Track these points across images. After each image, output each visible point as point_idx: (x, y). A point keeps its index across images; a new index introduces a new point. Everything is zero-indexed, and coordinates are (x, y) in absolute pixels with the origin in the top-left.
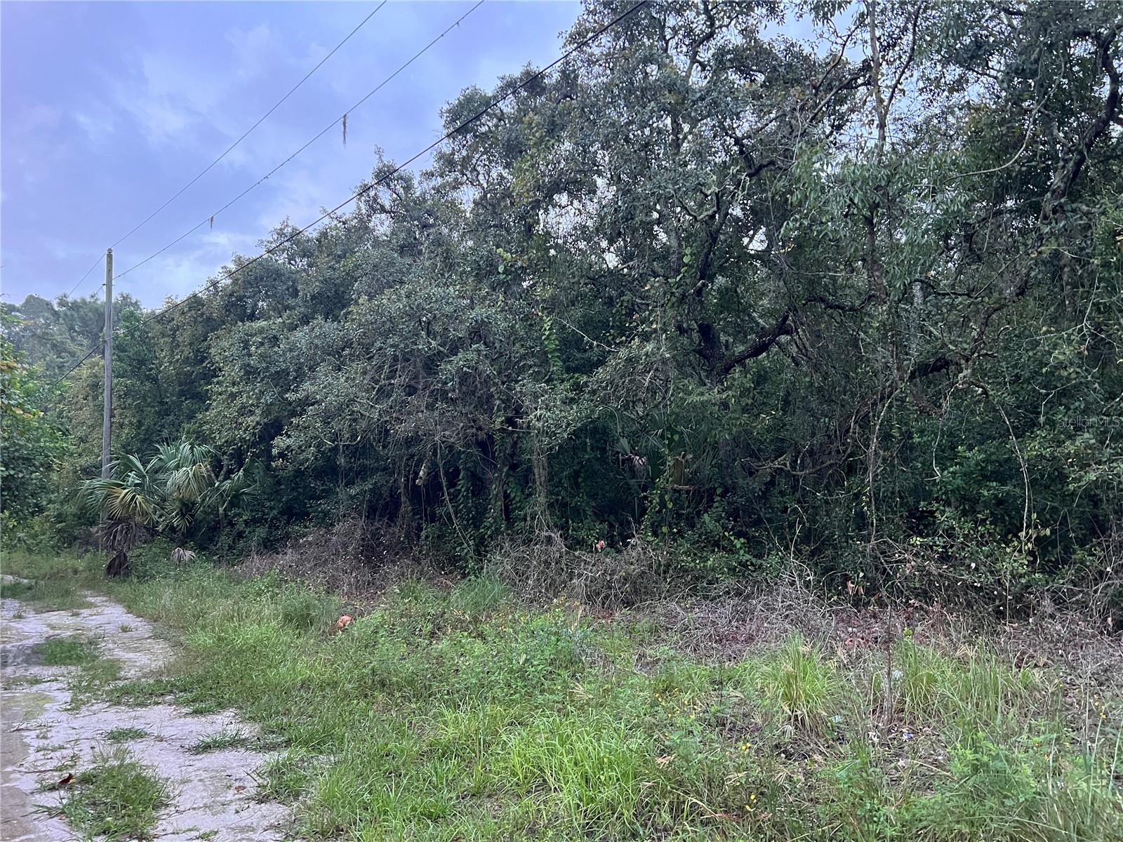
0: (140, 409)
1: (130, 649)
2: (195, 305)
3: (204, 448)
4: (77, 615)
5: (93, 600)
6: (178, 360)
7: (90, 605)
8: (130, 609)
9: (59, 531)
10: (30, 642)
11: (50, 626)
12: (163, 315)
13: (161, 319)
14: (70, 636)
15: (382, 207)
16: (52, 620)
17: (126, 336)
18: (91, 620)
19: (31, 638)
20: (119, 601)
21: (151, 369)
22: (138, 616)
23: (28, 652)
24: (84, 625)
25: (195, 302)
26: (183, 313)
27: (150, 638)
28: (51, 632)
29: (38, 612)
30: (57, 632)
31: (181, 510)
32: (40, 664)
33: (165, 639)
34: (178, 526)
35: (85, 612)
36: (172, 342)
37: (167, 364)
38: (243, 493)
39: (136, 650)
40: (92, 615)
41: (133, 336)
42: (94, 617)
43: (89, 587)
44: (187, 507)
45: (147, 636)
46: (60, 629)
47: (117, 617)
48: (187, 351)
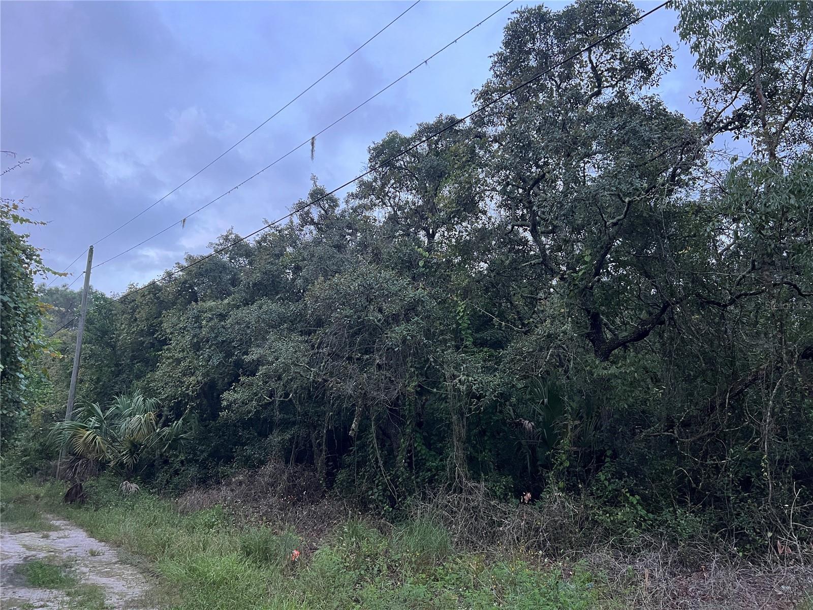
0: (100, 368)
1: (101, 574)
2: (153, 290)
3: (153, 400)
4: (46, 537)
5: (57, 523)
6: (134, 331)
7: (57, 529)
8: (92, 535)
9: (23, 463)
10: (11, 562)
11: (24, 546)
12: (125, 297)
13: (124, 300)
14: (46, 557)
15: (312, 220)
16: (26, 541)
17: (95, 312)
18: (62, 543)
19: (11, 558)
20: (81, 526)
21: (112, 338)
22: (101, 541)
23: (11, 572)
24: (55, 547)
25: (153, 288)
26: (143, 296)
27: (116, 563)
28: (28, 553)
29: (14, 532)
30: (33, 553)
31: (130, 450)
32: (25, 586)
33: (132, 564)
34: (127, 463)
35: (53, 535)
36: (131, 318)
37: (125, 335)
38: (182, 438)
39: (108, 575)
40: (60, 538)
41: (100, 313)
42: (62, 540)
43: (51, 512)
44: (135, 447)
45: (113, 561)
46: (34, 550)
47: (82, 541)
48: (143, 326)
